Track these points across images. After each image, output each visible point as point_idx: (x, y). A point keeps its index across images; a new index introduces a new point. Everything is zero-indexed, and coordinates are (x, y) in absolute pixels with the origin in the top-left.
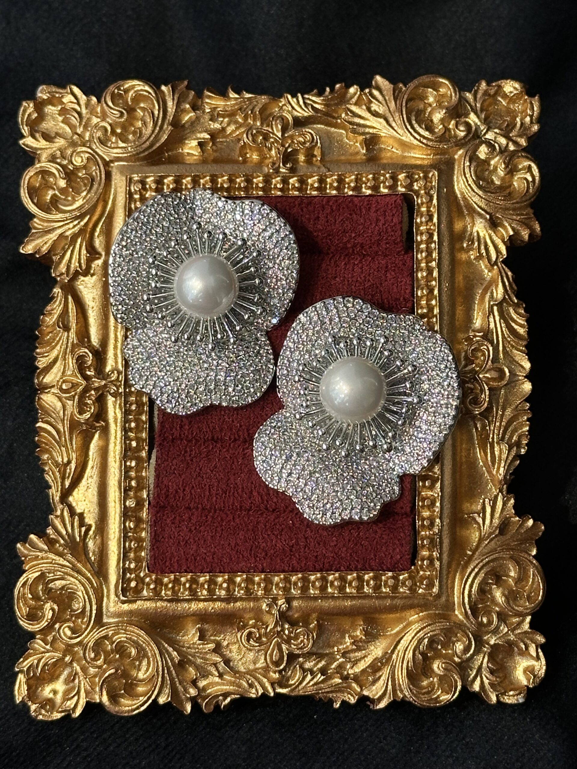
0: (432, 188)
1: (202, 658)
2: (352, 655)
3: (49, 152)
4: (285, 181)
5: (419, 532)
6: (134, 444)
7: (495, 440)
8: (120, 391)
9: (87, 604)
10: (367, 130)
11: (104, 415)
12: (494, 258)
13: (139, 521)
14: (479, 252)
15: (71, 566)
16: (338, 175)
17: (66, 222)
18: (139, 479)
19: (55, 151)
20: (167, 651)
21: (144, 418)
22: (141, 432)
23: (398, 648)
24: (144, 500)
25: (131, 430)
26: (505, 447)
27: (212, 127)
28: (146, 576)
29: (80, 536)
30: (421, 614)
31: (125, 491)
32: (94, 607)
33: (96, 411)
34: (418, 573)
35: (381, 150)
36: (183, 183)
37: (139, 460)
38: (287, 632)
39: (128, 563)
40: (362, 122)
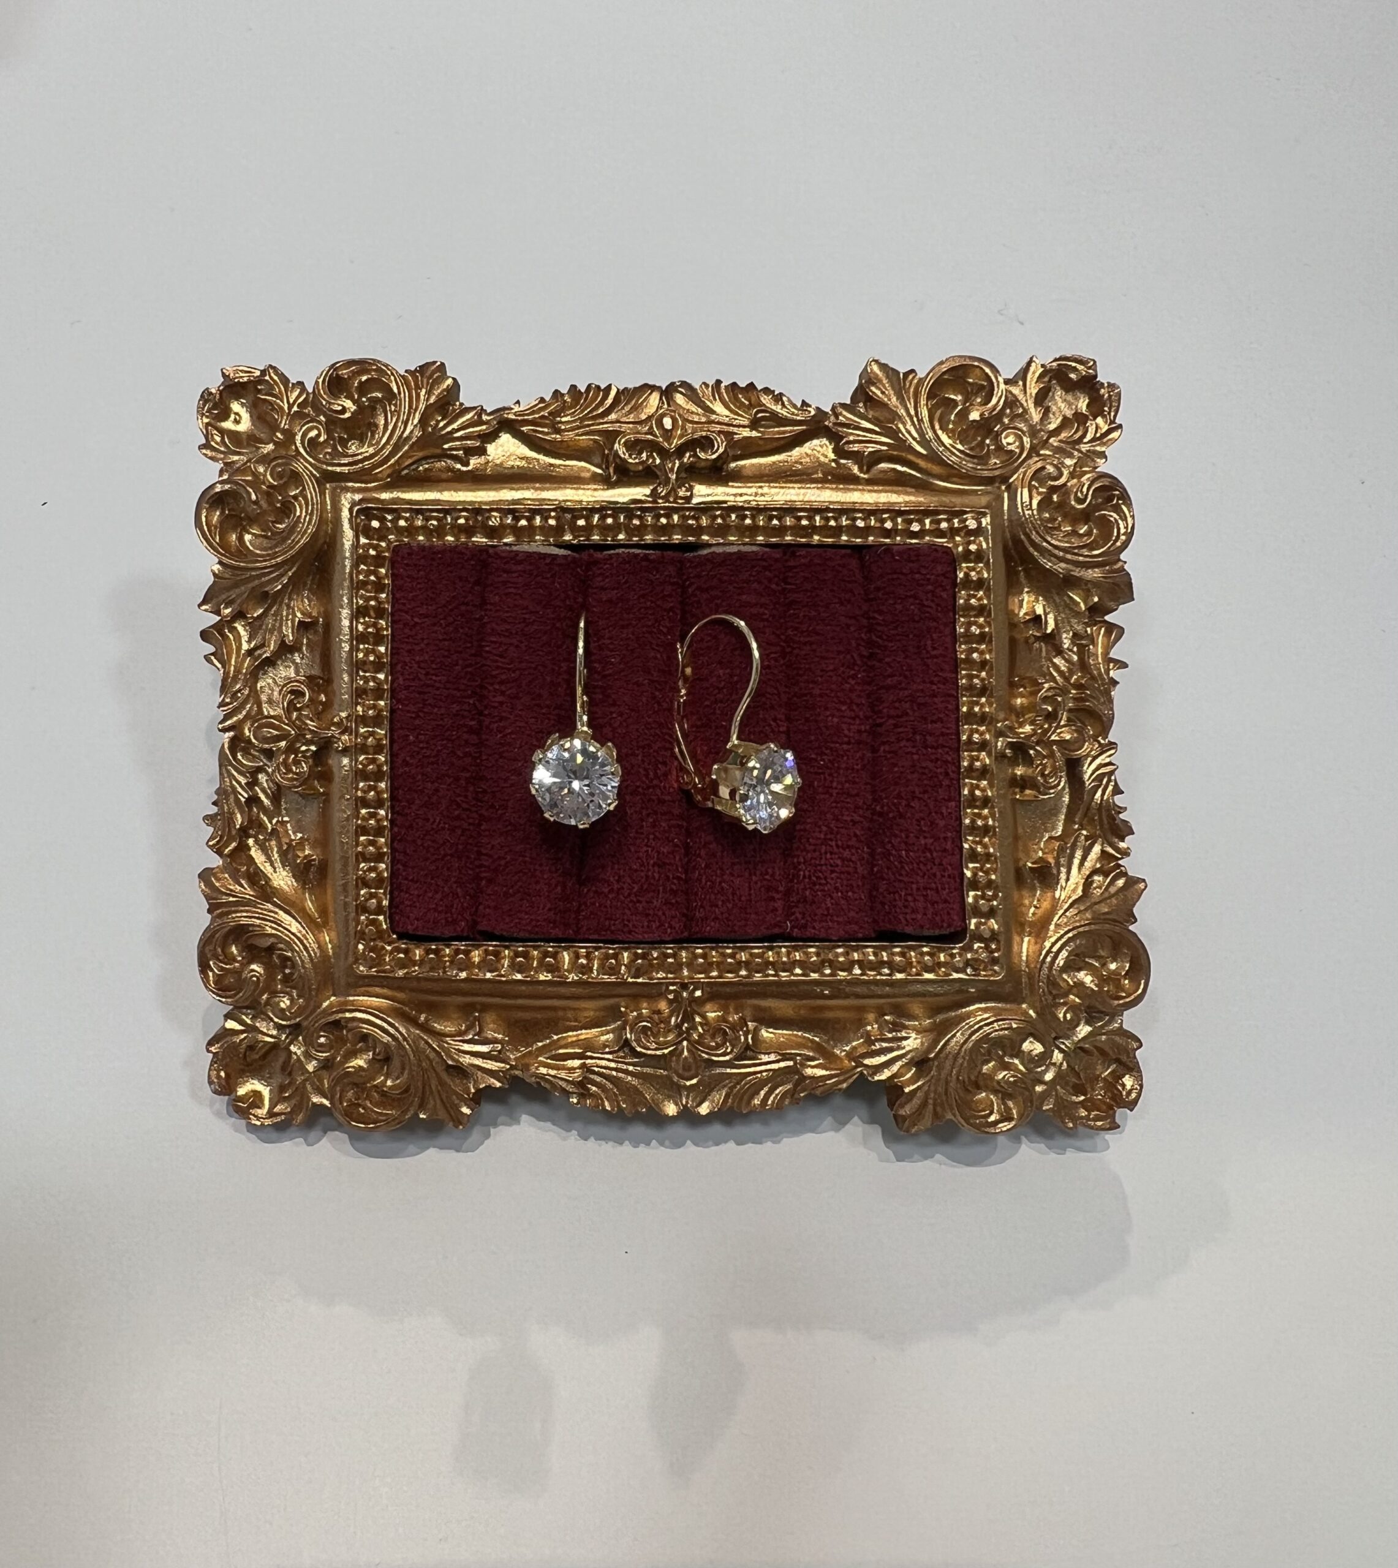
0: (974, 969)
1: (273, 626)
2: (273, 843)
3: (1021, 397)
4: (983, 746)
5: (448, 946)
6: (581, 522)
7: (589, 1061)
8: (660, 501)
9: (351, 460)
10: (1063, 870)
11: (625, 479)
12: (868, 1062)
13: (469, 531)
14: (877, 1040)
15: (405, 435)
16: (994, 827)
17: (915, 419)
18: (531, 530)
19: (1022, 405)
20: (282, 575)
21: (621, 537)
22: (601, 534)
23: (281, 913)
24: (501, 538)
25: (603, 518)
26: (577, 1075)
27: (1064, 635)
28: (389, 542)
29: (451, 449)
30: (330, 946)
31: (512, 512)
32: (346, 469)
33: (632, 468)
34: (389, 944)
35: (1033, 889)
36: (978, 591)
37: (559, 530)
38: (304, 748)
39: (408, 515)
40: (1076, 862)
